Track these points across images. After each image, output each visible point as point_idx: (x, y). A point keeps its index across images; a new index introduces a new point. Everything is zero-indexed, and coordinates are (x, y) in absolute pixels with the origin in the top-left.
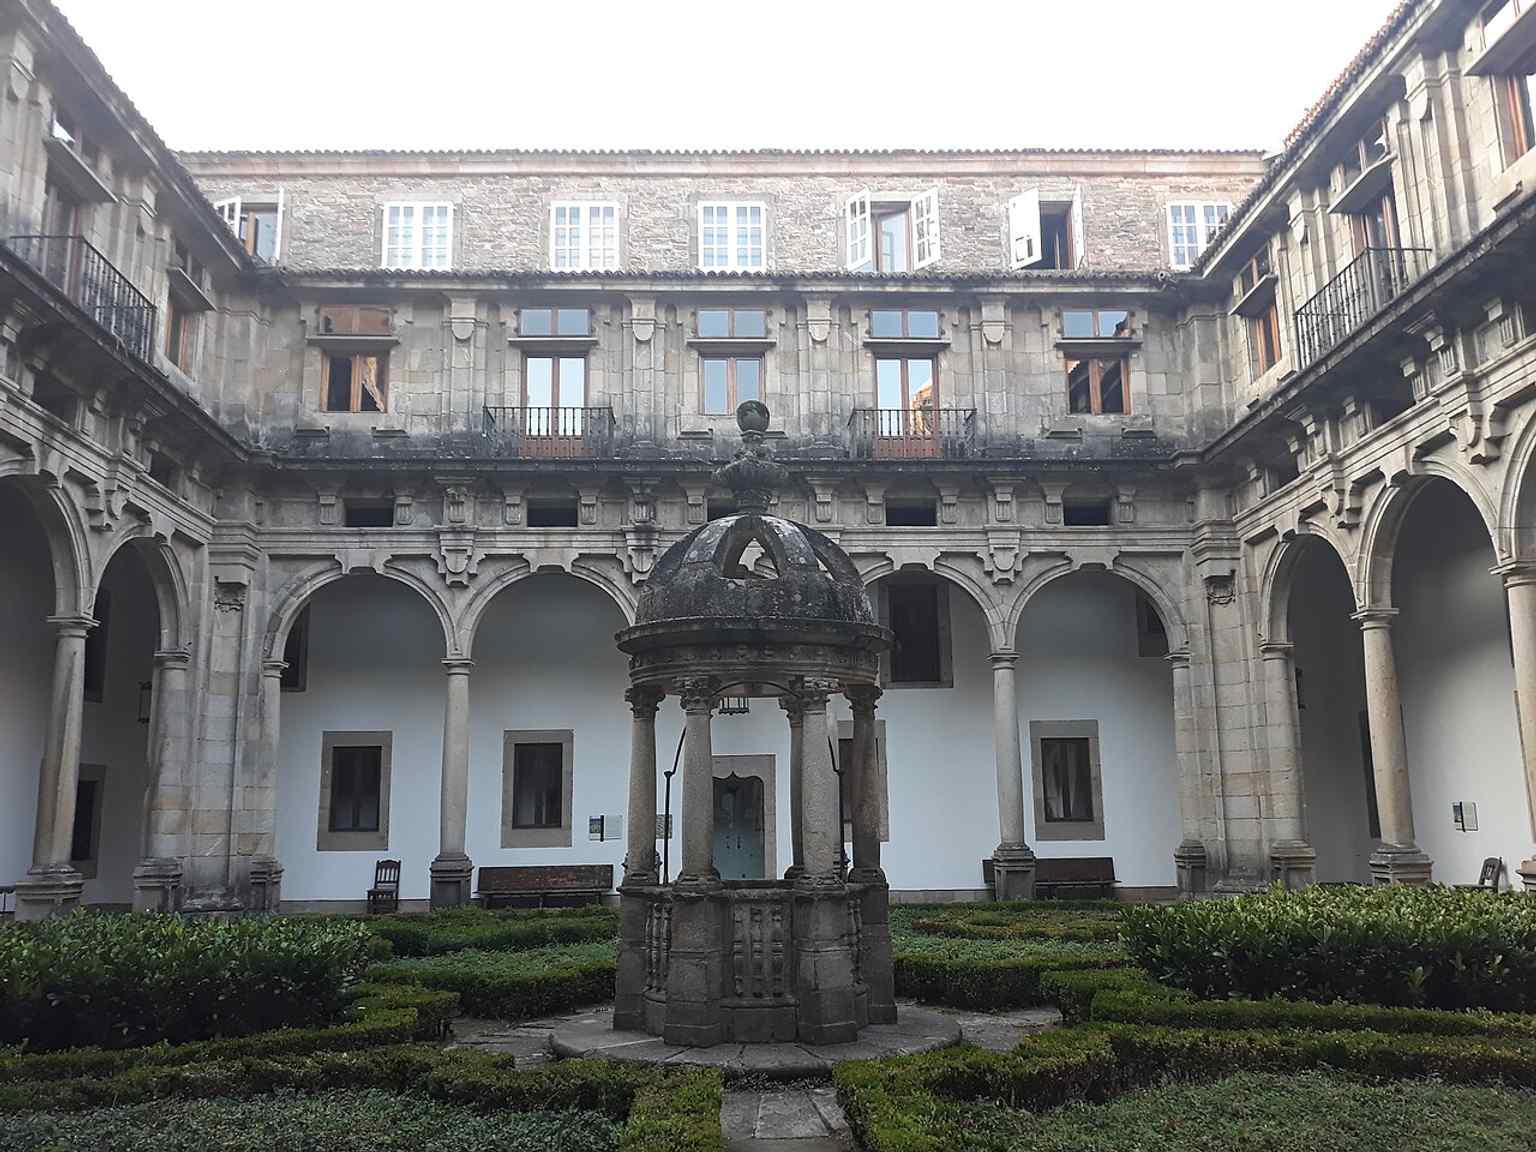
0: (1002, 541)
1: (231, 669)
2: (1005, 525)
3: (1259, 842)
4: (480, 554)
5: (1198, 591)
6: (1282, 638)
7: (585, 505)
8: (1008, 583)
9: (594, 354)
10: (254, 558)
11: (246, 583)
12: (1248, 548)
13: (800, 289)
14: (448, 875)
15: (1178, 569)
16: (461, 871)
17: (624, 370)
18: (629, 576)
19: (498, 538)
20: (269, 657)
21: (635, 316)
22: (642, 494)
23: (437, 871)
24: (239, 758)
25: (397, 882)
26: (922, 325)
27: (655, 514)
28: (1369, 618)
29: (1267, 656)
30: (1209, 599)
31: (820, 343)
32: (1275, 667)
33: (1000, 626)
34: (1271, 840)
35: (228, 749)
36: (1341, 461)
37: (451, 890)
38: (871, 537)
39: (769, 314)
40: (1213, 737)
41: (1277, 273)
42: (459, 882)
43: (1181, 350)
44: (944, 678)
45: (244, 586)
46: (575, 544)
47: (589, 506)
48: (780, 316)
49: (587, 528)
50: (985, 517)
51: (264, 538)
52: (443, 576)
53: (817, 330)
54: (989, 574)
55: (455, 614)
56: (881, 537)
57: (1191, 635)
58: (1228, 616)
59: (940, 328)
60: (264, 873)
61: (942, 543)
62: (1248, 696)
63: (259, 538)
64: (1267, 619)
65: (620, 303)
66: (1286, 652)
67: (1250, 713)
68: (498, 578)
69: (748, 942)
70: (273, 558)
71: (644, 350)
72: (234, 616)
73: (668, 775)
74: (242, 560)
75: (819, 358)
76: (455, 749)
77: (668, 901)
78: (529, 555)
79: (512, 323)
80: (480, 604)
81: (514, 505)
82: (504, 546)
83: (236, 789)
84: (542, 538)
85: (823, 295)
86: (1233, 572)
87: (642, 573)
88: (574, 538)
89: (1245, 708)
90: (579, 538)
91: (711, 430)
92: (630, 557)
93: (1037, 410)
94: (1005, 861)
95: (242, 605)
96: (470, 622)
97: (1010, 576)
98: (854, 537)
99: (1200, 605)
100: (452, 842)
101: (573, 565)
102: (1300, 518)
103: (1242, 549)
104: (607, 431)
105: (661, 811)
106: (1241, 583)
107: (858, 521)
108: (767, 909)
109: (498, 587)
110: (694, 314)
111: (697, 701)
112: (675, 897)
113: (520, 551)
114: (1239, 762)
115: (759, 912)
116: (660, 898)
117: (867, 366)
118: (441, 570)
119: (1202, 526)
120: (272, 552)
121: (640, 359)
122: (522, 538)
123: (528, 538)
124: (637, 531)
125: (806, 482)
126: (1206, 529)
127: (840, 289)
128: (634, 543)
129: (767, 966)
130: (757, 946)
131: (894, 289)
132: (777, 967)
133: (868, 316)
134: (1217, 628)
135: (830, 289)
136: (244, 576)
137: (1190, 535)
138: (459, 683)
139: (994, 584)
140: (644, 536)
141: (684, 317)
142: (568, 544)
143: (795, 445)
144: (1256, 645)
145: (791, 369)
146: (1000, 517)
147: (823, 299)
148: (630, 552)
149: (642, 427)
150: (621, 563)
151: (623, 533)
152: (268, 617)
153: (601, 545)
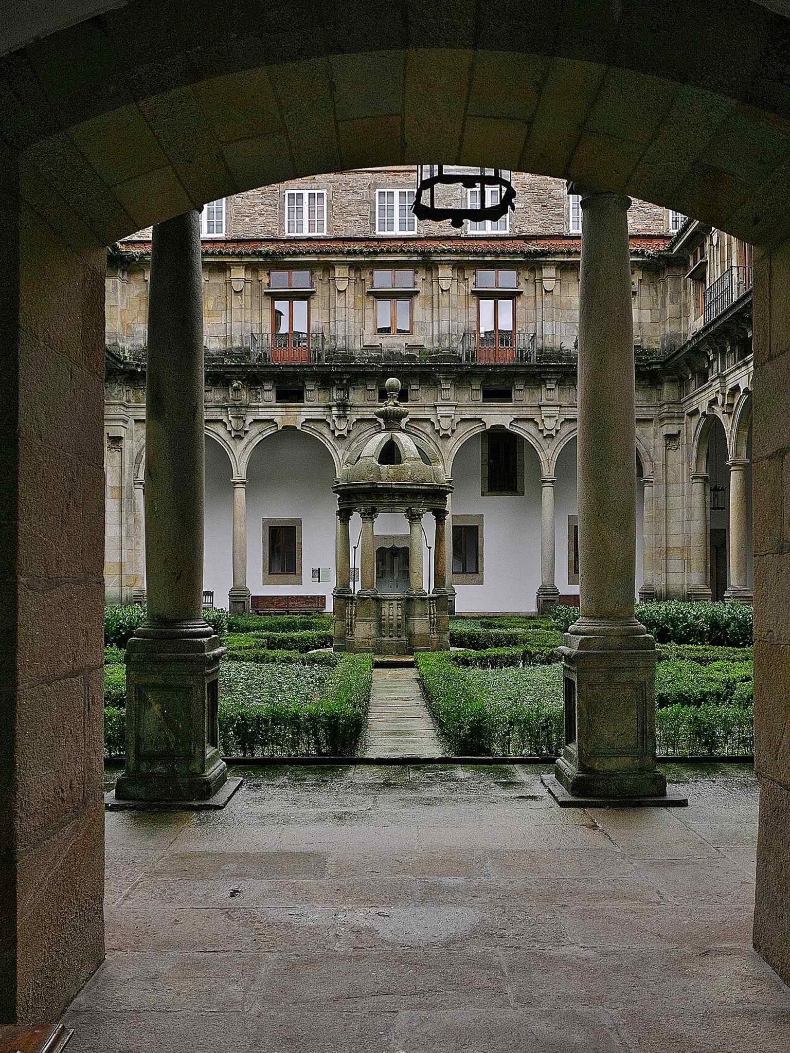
0: (548, 412)
1: (118, 485)
2: (551, 402)
3: (683, 585)
4: (250, 419)
5: (660, 441)
6: (703, 471)
7: (308, 390)
8: (551, 436)
9: (313, 298)
10: (126, 422)
11: (123, 436)
12: (688, 417)
13: (434, 259)
14: (237, 599)
15: (650, 429)
16: (245, 596)
17: (331, 309)
18: (333, 432)
19: (260, 410)
20: (137, 477)
21: (337, 276)
22: (340, 383)
23: (233, 596)
24: (124, 534)
25: (212, 603)
26: (507, 279)
27: (348, 395)
28: (734, 465)
29: (694, 481)
30: (666, 447)
31: (446, 291)
32: (697, 487)
33: (546, 462)
34: (688, 584)
35: (118, 528)
36: (724, 377)
37: (240, 606)
38: (473, 409)
39: (416, 273)
40: (663, 527)
41: (708, 259)
42: (244, 602)
43: (660, 295)
44: (519, 490)
45: (121, 438)
46: (302, 413)
47: (311, 391)
48: (422, 274)
49: (309, 404)
50: (540, 397)
51: (130, 410)
52: (230, 432)
53: (444, 283)
54: (541, 431)
55: (237, 454)
56: (479, 409)
57: (654, 467)
58: (676, 457)
59: (517, 281)
60: (141, 596)
61: (515, 413)
62: (683, 503)
63: (128, 410)
64: (694, 460)
65: (328, 267)
66: (706, 479)
67: (683, 514)
68: (260, 433)
69: (387, 616)
70: (136, 421)
71: (342, 296)
72: (117, 454)
73: (355, 548)
74: (121, 423)
75: (444, 300)
76: (240, 529)
77: (356, 600)
78: (277, 420)
79: (265, 280)
80: (251, 447)
81: (268, 390)
82: (263, 414)
83: (123, 550)
84: (284, 410)
85: (448, 262)
86: (680, 431)
87: (341, 430)
88: (303, 409)
89: (680, 510)
90: (305, 409)
91: (381, 344)
92: (334, 421)
93: (573, 332)
94: (542, 594)
95: (121, 449)
96: (246, 457)
97: (553, 432)
98: (464, 409)
99: (661, 450)
100: (239, 581)
101: (302, 425)
102: (709, 405)
103: (685, 419)
104: (320, 345)
105: (352, 566)
106: (683, 438)
107: (466, 399)
108: (395, 603)
109: (260, 438)
110: (371, 273)
111: (367, 518)
112: (358, 598)
113: (272, 418)
114: (676, 541)
115: (392, 604)
116: (352, 598)
117: (473, 305)
118: (229, 428)
119: (664, 404)
120: (137, 418)
121: (339, 302)
122: (273, 409)
123: (277, 410)
124: (338, 406)
125: (436, 377)
126: (666, 406)
127: (458, 258)
128: (337, 413)
129: (395, 625)
130: (391, 617)
131: (490, 259)
132: (399, 626)
133: (474, 273)
134: (669, 463)
135: (452, 258)
136: (122, 433)
137: (658, 409)
138: (240, 493)
139: (545, 437)
140: (342, 408)
141: (366, 275)
142: (299, 413)
143: (430, 353)
144: (688, 475)
145: (429, 307)
146: (549, 398)
147: (448, 264)
148: (334, 418)
149: (340, 343)
150: (329, 424)
151: (330, 407)
152: (135, 455)
153: (318, 414)
